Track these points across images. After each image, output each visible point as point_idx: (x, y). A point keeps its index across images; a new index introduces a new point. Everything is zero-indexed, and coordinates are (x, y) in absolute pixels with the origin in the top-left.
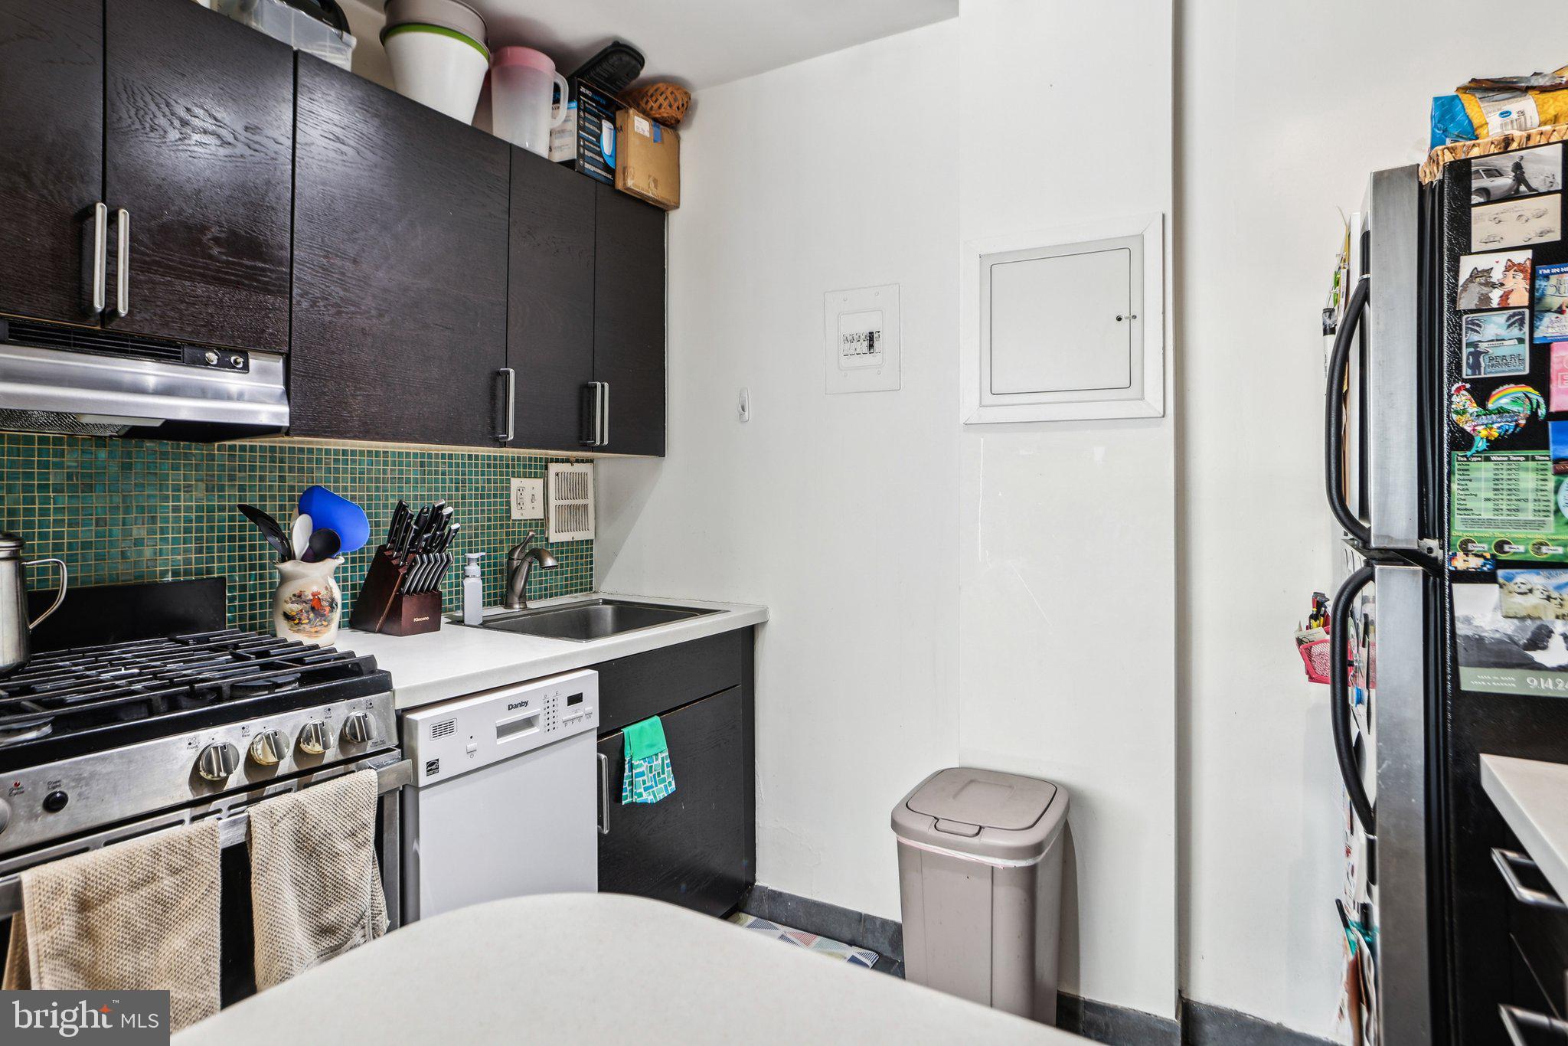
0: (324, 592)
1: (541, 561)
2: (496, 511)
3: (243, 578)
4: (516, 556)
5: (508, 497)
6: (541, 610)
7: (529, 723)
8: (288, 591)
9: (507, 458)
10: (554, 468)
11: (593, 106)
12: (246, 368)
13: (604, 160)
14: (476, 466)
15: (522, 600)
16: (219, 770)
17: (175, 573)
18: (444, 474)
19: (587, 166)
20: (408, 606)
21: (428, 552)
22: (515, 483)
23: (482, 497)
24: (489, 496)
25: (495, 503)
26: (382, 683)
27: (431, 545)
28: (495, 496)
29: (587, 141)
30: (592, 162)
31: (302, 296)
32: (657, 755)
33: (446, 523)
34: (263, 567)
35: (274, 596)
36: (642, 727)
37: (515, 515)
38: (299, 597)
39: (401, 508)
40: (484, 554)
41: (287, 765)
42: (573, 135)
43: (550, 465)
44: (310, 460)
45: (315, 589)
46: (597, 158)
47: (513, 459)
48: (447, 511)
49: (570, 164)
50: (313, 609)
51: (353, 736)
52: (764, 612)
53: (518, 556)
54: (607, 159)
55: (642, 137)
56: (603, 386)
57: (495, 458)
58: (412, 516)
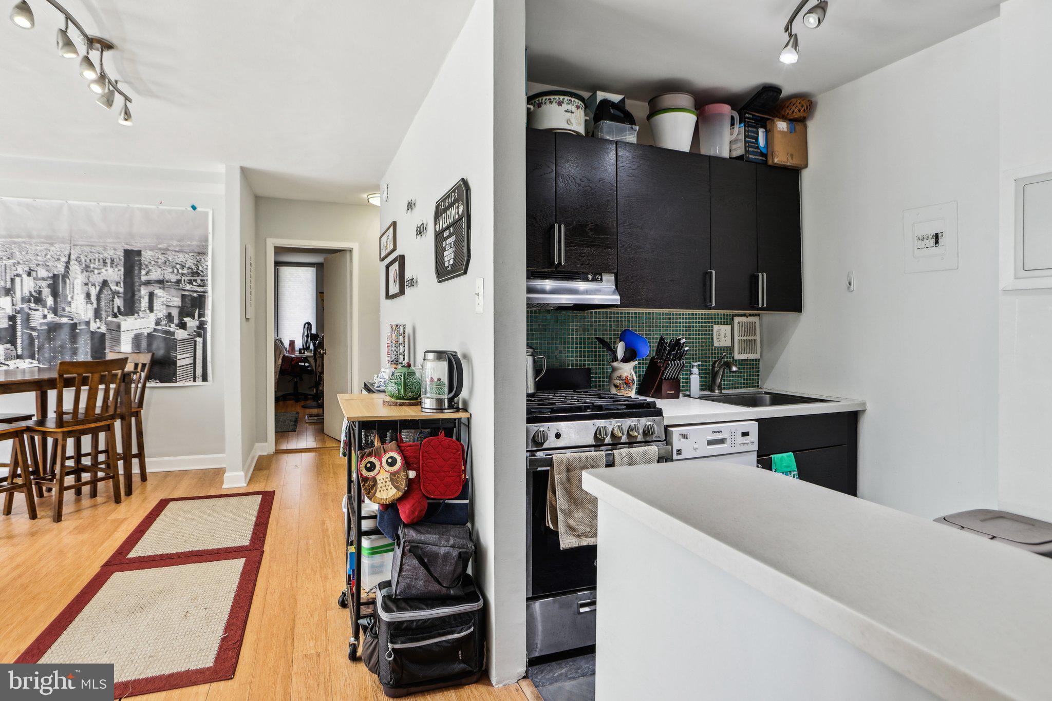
0: (630, 376)
1: (730, 368)
2: (706, 342)
3: (596, 369)
4: (716, 366)
5: (712, 334)
6: (730, 394)
7: (722, 441)
8: (616, 374)
9: (712, 315)
10: (737, 319)
11: (753, 123)
12: (601, 280)
13: (760, 151)
14: (696, 319)
15: (719, 389)
16: (604, 435)
17: (573, 365)
18: (680, 323)
19: (751, 156)
20: (665, 387)
21: (675, 360)
22: (716, 327)
23: (699, 334)
24: (702, 334)
25: (706, 338)
26: (659, 413)
27: (675, 357)
28: (705, 334)
29: (750, 143)
30: (754, 153)
31: (621, 247)
32: (790, 472)
33: (682, 347)
34: (603, 365)
35: (610, 378)
36: (782, 456)
37: (716, 344)
38: (620, 378)
39: (662, 339)
40: (700, 363)
41: (624, 439)
42: (742, 142)
43: (734, 317)
44: (621, 317)
45: (626, 374)
46: (756, 150)
47: (715, 315)
48: (683, 341)
49: (740, 158)
50: (625, 383)
51: (647, 432)
52: (864, 404)
53: (718, 365)
54: (762, 150)
55: (783, 132)
56: (763, 275)
57: (705, 315)
58: (667, 343)
